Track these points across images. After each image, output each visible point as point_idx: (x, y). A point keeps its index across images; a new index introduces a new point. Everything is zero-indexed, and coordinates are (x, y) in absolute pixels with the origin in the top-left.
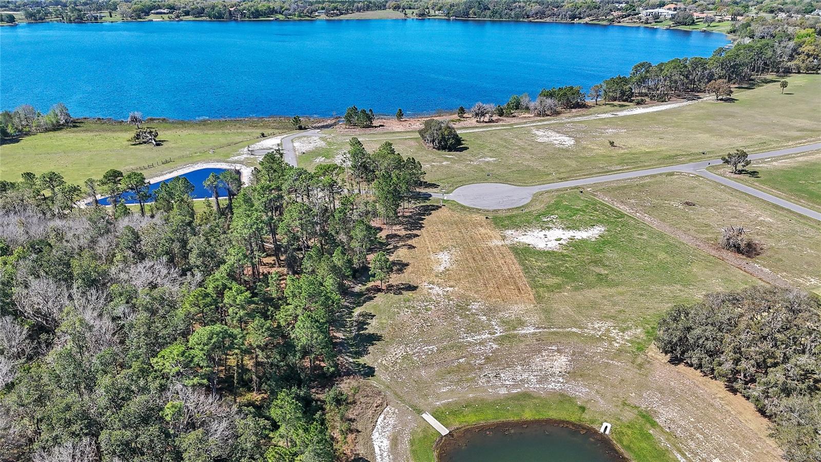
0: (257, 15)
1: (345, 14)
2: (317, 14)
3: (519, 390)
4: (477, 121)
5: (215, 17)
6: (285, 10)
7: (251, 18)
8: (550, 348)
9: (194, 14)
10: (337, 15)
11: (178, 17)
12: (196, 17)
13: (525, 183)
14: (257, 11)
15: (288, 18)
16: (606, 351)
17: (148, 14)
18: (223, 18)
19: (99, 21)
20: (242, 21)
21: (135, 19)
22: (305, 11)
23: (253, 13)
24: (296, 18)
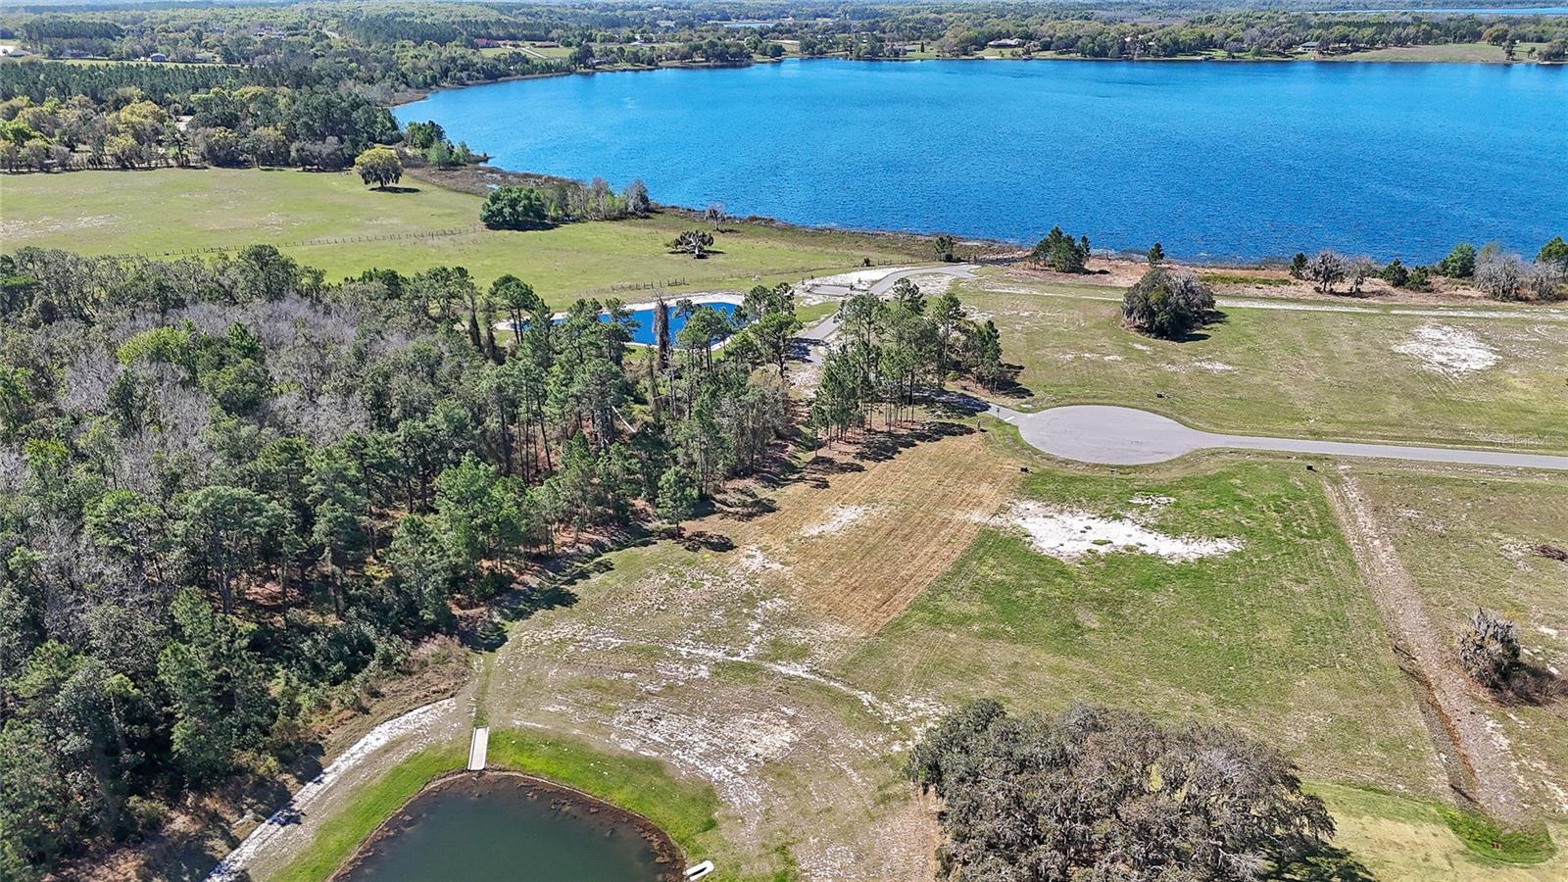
0: (1172, 51)
1: (1365, 49)
2: (1300, 49)
3: (654, 754)
4: (1318, 290)
5: (1093, 53)
6: (1234, 40)
7: (1159, 56)
8: (785, 709)
9: (1057, 48)
10: (1346, 52)
11: (1028, 52)
12: (1061, 53)
13: (1217, 425)
14: (1176, 42)
15: (1233, 57)
16: (865, 751)
17: (982, 47)
18: (1106, 55)
19: (901, 57)
20: (1144, 61)
21: (957, 55)
22: (1273, 45)
23: (1165, 47)
24: (1250, 57)
